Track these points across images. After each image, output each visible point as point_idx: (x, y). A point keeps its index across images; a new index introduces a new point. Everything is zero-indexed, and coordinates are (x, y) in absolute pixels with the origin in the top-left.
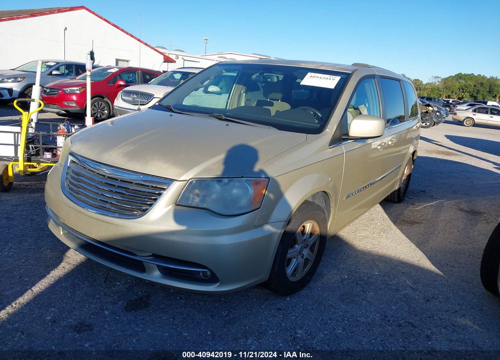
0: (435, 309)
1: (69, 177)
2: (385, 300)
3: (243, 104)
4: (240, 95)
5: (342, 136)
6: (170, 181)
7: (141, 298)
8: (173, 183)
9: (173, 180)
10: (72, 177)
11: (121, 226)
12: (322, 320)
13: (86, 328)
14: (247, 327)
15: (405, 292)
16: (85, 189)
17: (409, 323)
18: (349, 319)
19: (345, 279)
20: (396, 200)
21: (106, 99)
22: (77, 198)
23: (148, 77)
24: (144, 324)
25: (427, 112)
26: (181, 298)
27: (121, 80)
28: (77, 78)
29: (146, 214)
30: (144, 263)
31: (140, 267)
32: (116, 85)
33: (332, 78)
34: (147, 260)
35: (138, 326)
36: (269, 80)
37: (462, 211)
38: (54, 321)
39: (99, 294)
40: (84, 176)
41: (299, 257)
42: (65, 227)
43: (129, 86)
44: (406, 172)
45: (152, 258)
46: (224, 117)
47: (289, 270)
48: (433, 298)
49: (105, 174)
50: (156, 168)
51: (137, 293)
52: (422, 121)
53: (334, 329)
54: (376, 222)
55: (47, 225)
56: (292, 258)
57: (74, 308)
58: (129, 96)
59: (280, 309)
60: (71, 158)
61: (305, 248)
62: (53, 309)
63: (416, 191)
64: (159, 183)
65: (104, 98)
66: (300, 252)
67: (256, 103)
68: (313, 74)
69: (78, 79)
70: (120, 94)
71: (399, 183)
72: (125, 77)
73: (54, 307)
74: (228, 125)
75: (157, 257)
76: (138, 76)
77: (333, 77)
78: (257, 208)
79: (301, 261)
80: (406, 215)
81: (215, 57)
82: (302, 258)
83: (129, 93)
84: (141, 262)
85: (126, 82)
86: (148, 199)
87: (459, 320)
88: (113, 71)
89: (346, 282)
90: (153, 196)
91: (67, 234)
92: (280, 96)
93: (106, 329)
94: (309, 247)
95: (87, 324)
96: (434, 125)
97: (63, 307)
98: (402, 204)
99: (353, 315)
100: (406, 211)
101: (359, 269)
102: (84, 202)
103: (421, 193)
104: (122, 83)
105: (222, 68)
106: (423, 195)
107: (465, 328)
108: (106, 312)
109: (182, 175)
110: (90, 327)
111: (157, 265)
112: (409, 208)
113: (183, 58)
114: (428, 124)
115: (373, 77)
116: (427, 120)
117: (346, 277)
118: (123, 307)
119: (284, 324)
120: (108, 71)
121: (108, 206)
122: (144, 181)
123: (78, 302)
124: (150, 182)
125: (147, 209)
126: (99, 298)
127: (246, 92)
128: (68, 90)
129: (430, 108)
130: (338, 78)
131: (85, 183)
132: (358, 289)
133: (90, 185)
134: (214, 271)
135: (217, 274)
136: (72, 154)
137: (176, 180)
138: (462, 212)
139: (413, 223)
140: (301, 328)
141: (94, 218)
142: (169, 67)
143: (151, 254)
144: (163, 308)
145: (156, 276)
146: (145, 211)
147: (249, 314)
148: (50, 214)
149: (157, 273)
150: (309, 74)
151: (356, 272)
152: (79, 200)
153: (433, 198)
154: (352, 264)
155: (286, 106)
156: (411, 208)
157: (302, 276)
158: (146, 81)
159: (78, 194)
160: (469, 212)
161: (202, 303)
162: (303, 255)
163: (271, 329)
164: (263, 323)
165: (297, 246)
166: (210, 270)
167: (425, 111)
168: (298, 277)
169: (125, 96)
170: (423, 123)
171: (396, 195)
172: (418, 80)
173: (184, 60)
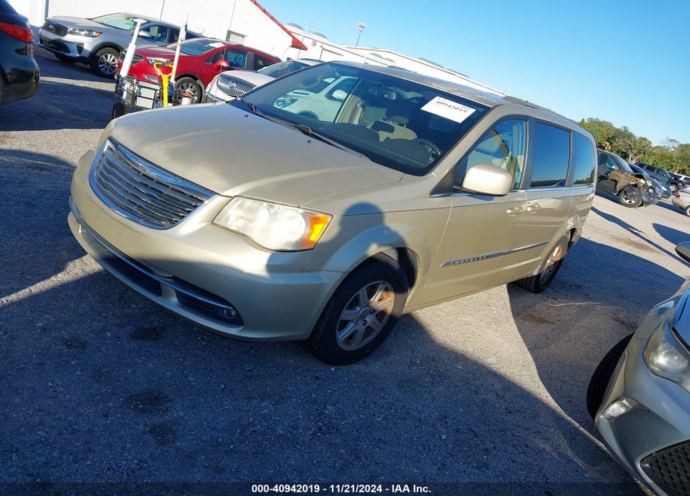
0: (513, 424)
1: (101, 167)
2: (455, 399)
3: (356, 122)
4: (356, 109)
5: (453, 185)
6: (210, 194)
7: (155, 329)
8: (214, 196)
9: (214, 193)
10: (104, 166)
11: (143, 235)
12: (364, 402)
13: (79, 344)
14: (268, 389)
15: (485, 397)
16: (114, 183)
17: (472, 431)
18: (397, 409)
19: (416, 364)
20: (532, 288)
21: (199, 82)
22: (103, 192)
23: (261, 63)
24: (148, 357)
25: (636, 186)
26: (203, 339)
27: (226, 60)
28: (168, 47)
29: (174, 226)
30: (161, 284)
31: (156, 288)
32: (216, 66)
33: (463, 109)
34: (166, 281)
35: (140, 357)
36: (386, 96)
37: (617, 321)
38: (44, 329)
39: (106, 313)
40: (117, 168)
41: (360, 323)
42: (86, 226)
43: (233, 69)
44: (556, 254)
45: (171, 280)
46: (311, 132)
47: (342, 336)
48: (517, 411)
49: (141, 171)
50: (199, 175)
51: (152, 322)
52: (626, 197)
53: (374, 415)
54: (492, 308)
55: (66, 220)
56: (349, 321)
57: (73, 321)
58: (227, 83)
59: (317, 378)
60: (108, 143)
61: (370, 313)
62: (48, 316)
63: (569, 284)
64: (197, 193)
65: (196, 79)
66: (363, 317)
67: (372, 124)
68: (442, 100)
69: (168, 49)
70: (216, 77)
71: (539, 266)
72: (232, 56)
73: (51, 314)
74: (309, 141)
75: (177, 280)
76: (247, 59)
77: (466, 108)
78: (310, 248)
79: (361, 328)
80: (537, 309)
81: (367, 53)
82: (364, 325)
83: (228, 79)
84: (158, 283)
85: (231, 64)
86: (182, 209)
87: (537, 441)
88: (217, 45)
89: (415, 368)
90: (187, 208)
91: (85, 233)
92: (406, 121)
93: (102, 351)
94: (375, 314)
95: (82, 341)
96: (641, 205)
97: (61, 317)
98: (539, 295)
99: (404, 406)
100: (540, 305)
101: (440, 358)
102: (109, 198)
103: (573, 287)
104: (224, 64)
105: (335, 69)
106: (576, 290)
107: (540, 452)
108: (108, 334)
109: (227, 189)
110: (84, 345)
111: (176, 290)
112: (546, 303)
113: (321, 47)
114: (633, 202)
115: (525, 118)
116: (633, 197)
117: (418, 362)
118: (130, 333)
119: (314, 395)
120: (210, 45)
121: (134, 208)
122: (182, 187)
123: (79, 315)
124: (188, 189)
125: (177, 221)
126: (106, 317)
127: (363, 107)
128: (152, 60)
129: (642, 181)
130: (471, 111)
131: (116, 176)
132: (427, 380)
133: (121, 180)
134: (239, 312)
135: (242, 315)
136: (111, 139)
137: (218, 194)
138: (616, 323)
139: (541, 321)
140: (333, 404)
141: (117, 220)
142: (301, 54)
143: (172, 276)
144: (177, 345)
145: (171, 302)
146: (174, 224)
147: (278, 375)
148: (73, 208)
149: (175, 299)
150: (437, 99)
151: (434, 360)
152: (105, 195)
153: (587, 297)
154: (433, 349)
155: (411, 135)
156: (549, 302)
157: (358, 347)
158: (255, 68)
159: (106, 188)
160: (626, 324)
161: (226, 350)
162: (366, 321)
163: (296, 397)
164: (290, 388)
165: (358, 309)
166: (235, 309)
167: (634, 183)
168: (353, 346)
169: (222, 82)
170: (626, 199)
171: (533, 282)
172: (645, 139)
173: (323, 49)
